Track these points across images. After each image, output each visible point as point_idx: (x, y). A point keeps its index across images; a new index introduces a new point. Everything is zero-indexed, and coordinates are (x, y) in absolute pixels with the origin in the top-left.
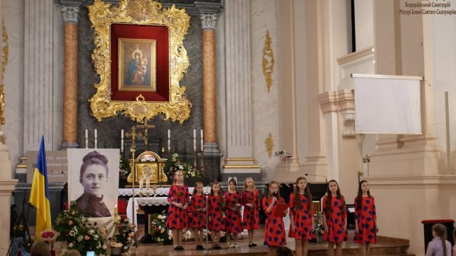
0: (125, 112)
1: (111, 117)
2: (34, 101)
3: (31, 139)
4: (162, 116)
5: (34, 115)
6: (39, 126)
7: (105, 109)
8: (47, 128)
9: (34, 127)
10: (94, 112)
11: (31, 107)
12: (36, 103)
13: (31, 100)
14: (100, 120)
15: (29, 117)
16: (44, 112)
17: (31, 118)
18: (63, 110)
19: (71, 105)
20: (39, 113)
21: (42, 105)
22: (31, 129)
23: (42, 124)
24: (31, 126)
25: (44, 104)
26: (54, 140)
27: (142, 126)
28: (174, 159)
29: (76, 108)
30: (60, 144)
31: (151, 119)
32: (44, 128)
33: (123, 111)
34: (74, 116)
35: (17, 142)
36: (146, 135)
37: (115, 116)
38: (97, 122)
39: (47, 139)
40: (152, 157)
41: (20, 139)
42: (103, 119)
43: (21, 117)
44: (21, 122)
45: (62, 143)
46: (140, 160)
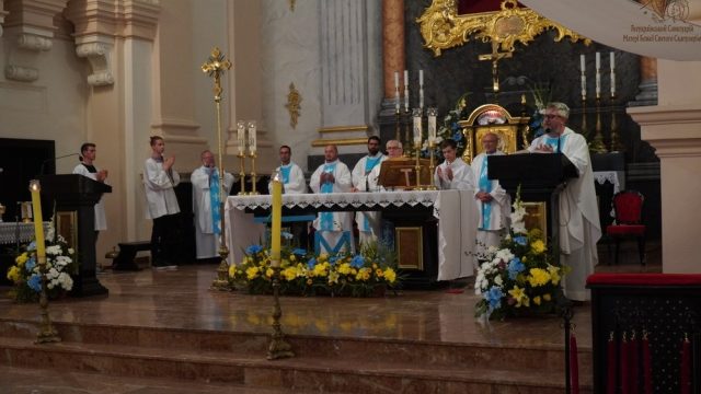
0: (482, 35)
1: (456, 46)
2: (336, 33)
3: (334, 97)
4: (552, 35)
5: (336, 56)
6: (344, 73)
7: (447, 33)
8: (355, 77)
9: (337, 76)
10: (428, 41)
11: (332, 42)
12: (339, 34)
13: (332, 32)
14: (438, 53)
15: (328, 59)
16: (351, 49)
17: (333, 62)
18: (382, 40)
19: (395, 31)
20: (343, 52)
21: (347, 38)
23: (348, 71)
24: (333, 78)
25: (350, 36)
26: (371, 98)
27: (488, 57)
29: (402, 36)
30: (380, 103)
32: (351, 77)
33: (479, 32)
34: (400, 51)
35: (318, 104)
36: (494, 72)
37: (465, 43)
38: (434, 58)
39: (356, 96)
40: (498, 116)
41: (321, 99)
42: (443, 51)
43: (321, 61)
44: (321, 70)
45: (383, 101)
46: (476, 123)
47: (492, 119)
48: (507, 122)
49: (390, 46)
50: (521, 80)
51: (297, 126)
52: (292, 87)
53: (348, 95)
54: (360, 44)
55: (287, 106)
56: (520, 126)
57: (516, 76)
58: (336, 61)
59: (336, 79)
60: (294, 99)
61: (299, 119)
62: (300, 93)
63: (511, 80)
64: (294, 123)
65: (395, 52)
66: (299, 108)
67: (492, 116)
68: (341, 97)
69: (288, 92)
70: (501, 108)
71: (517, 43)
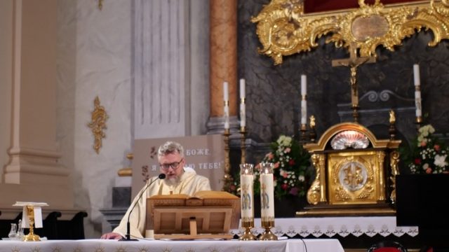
0: (335, 39)
1: (302, 52)
2: (152, 36)
3: (147, 114)
4: (423, 37)
5: (152, 64)
6: (161, 85)
7: (290, 35)
8: (175, 90)
9: (152, 88)
10: (266, 44)
11: (147, 47)
12: (156, 37)
13: (147, 34)
14: (279, 60)
15: (143, 68)
16: (170, 56)
17: (147, 73)
18: (210, 45)
19: (225, 34)
20: (160, 59)
21: (165, 40)
22: (147, 93)
23: (165, 82)
24: (147, 87)
25: (169, 39)
26: (194, 115)
27: (345, 63)
28: (422, 141)
29: (234, 40)
30: (204, 122)
31: (396, 47)
32: (170, 90)
33: (330, 34)
34: (231, 58)
35: (128, 123)
36: (353, 82)
37: (313, 49)
38: (274, 67)
39: (175, 112)
40: (359, 138)
41: (132, 117)
42: (285, 58)
43: (133, 71)
44: (133, 81)
45: (208, 120)
46: (329, 146)
47: (350, 143)
48: (370, 147)
49: (218, 52)
50: (385, 95)
51: (101, 150)
52: (97, 101)
53: (165, 112)
54: (182, 49)
55: (90, 125)
56: (388, 152)
57: (378, 90)
58: (152, 70)
59: (152, 94)
60: (99, 117)
61: (104, 141)
62: (106, 109)
63: (372, 95)
64: (98, 146)
65: (225, 60)
66: (105, 128)
67: (349, 138)
68: (156, 115)
69: (92, 108)
70: (361, 128)
71: (380, 48)
